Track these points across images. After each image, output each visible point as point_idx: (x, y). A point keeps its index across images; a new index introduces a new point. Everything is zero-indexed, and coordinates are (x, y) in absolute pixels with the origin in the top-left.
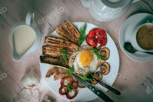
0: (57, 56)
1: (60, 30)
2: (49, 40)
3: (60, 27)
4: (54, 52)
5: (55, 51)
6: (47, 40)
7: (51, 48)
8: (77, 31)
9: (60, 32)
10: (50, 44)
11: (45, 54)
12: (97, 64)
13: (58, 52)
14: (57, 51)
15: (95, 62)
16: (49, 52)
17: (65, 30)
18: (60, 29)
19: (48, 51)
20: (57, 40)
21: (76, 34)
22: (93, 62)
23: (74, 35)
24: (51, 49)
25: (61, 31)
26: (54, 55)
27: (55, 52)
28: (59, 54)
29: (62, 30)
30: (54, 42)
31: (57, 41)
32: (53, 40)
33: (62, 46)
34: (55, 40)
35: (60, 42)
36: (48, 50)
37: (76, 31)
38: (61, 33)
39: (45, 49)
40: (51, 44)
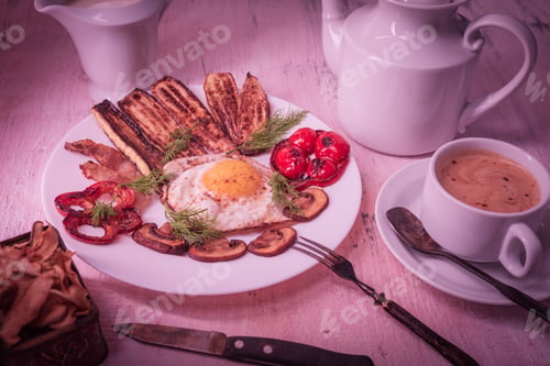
0: (154, 137)
1: (217, 85)
2: (166, 88)
3: (225, 78)
4: (153, 119)
5: (159, 120)
6: (162, 85)
7: (155, 106)
8: (264, 114)
9: (213, 89)
10: (161, 97)
11: (126, 107)
12: (255, 217)
13: (164, 132)
14: (166, 128)
15: (254, 210)
16: (142, 111)
17: (233, 97)
18: (221, 84)
19: (139, 107)
20: (191, 101)
21: (255, 120)
22: (248, 203)
23: (246, 119)
24: (155, 110)
25: (219, 90)
26: (147, 128)
27: (158, 123)
28: (162, 138)
29: (223, 89)
30: (178, 99)
31: (188, 105)
32: (178, 95)
33: (191, 125)
34: (182, 99)
35: (194, 111)
36: (143, 104)
37: (260, 112)
38: (216, 95)
39: (137, 97)
40: (164, 100)
